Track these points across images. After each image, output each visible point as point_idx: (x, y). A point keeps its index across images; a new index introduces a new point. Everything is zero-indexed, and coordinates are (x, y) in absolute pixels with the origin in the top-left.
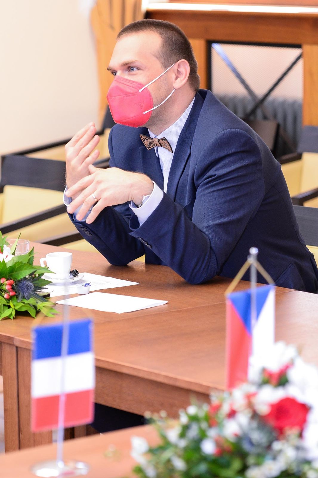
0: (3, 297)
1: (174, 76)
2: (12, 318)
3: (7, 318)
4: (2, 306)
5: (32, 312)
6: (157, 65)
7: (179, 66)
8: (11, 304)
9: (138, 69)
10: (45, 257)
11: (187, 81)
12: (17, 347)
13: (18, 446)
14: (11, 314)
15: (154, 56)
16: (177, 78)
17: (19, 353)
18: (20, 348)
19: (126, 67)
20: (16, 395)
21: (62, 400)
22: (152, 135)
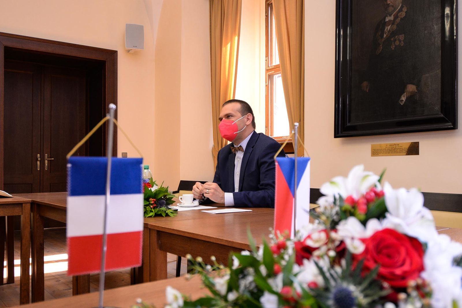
0: (150, 207)
1: (246, 120)
2: (153, 217)
3: (151, 217)
4: (149, 211)
5: (164, 215)
6: (239, 115)
7: (248, 116)
8: (153, 210)
9: (232, 116)
10: (179, 192)
11: (251, 123)
12: (150, 229)
13: (149, 280)
14: (153, 215)
15: (238, 111)
16: (247, 121)
17: (151, 232)
18: (151, 229)
19: (227, 116)
20: (149, 255)
21: (106, 238)
22: (235, 146)
